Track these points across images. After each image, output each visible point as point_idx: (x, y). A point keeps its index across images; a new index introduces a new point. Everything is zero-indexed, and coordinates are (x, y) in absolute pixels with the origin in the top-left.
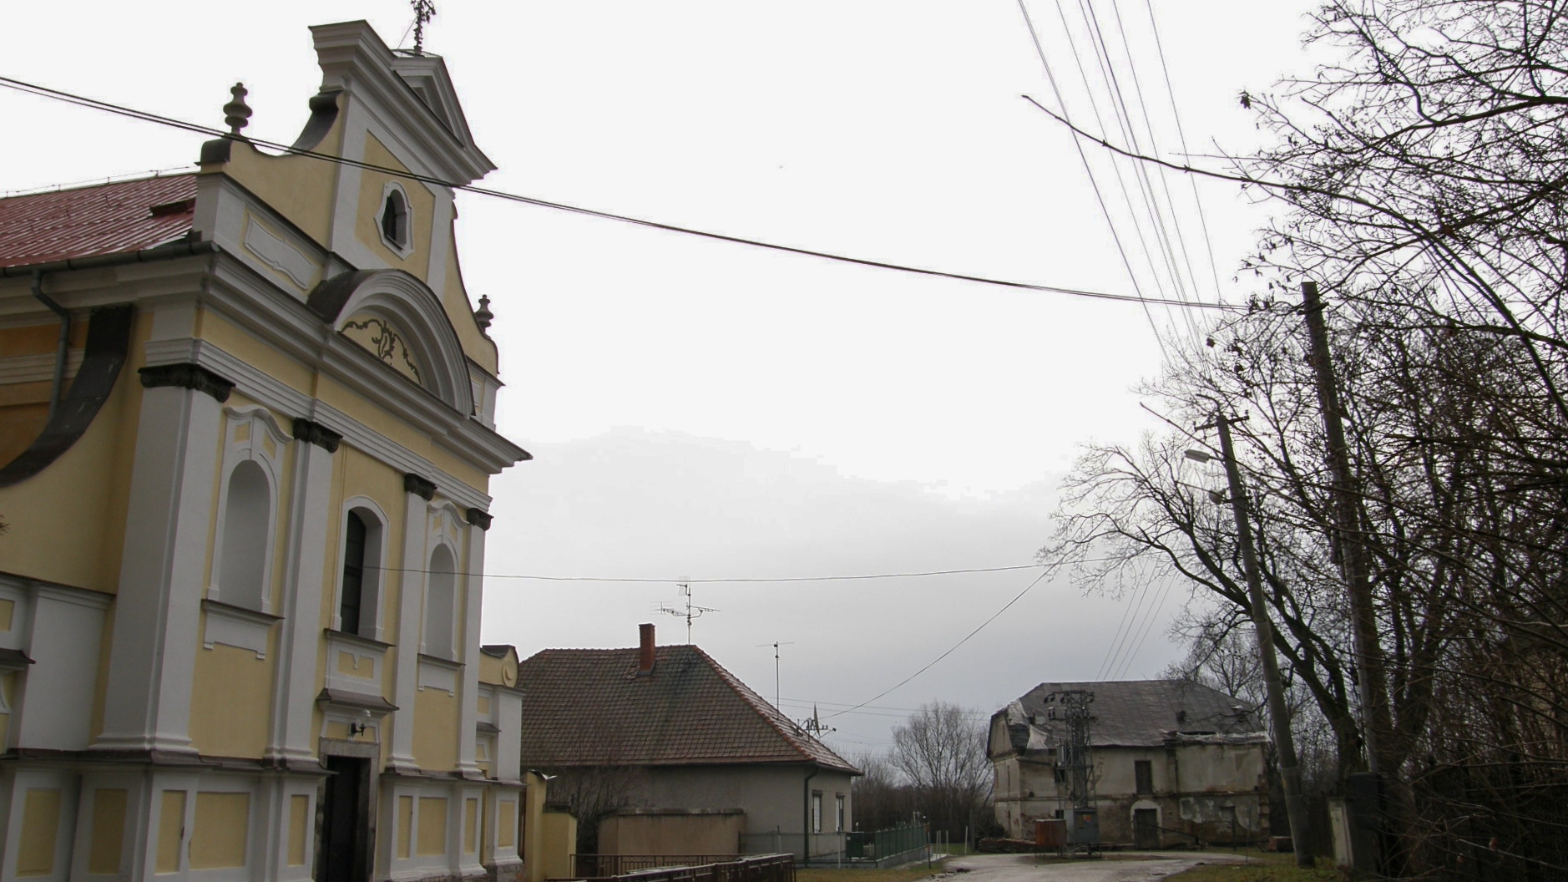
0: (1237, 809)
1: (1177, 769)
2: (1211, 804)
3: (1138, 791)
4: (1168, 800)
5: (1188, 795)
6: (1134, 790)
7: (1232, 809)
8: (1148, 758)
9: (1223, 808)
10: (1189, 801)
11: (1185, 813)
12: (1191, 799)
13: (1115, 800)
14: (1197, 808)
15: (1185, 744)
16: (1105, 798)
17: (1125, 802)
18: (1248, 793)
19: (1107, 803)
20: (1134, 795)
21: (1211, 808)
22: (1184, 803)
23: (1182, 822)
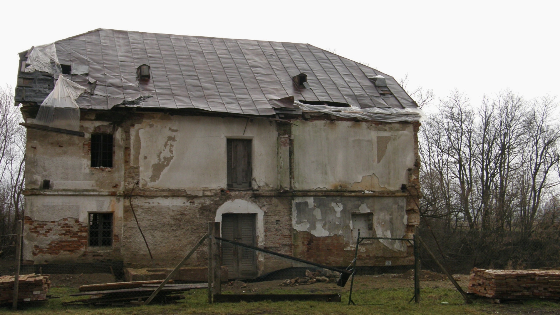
0: (375, 218)
1: (291, 153)
2: (339, 208)
3: (229, 185)
4: (275, 201)
5: (305, 193)
6: (223, 184)
7: (368, 217)
8: (248, 134)
9: (355, 216)
10: (306, 204)
11: (299, 222)
12: (311, 201)
13: (191, 198)
14: (318, 213)
15: (305, 117)
16: (175, 194)
17: (208, 202)
18: (391, 195)
19: (179, 203)
20: (222, 190)
21: (338, 215)
22: (298, 205)
23: (294, 234)
